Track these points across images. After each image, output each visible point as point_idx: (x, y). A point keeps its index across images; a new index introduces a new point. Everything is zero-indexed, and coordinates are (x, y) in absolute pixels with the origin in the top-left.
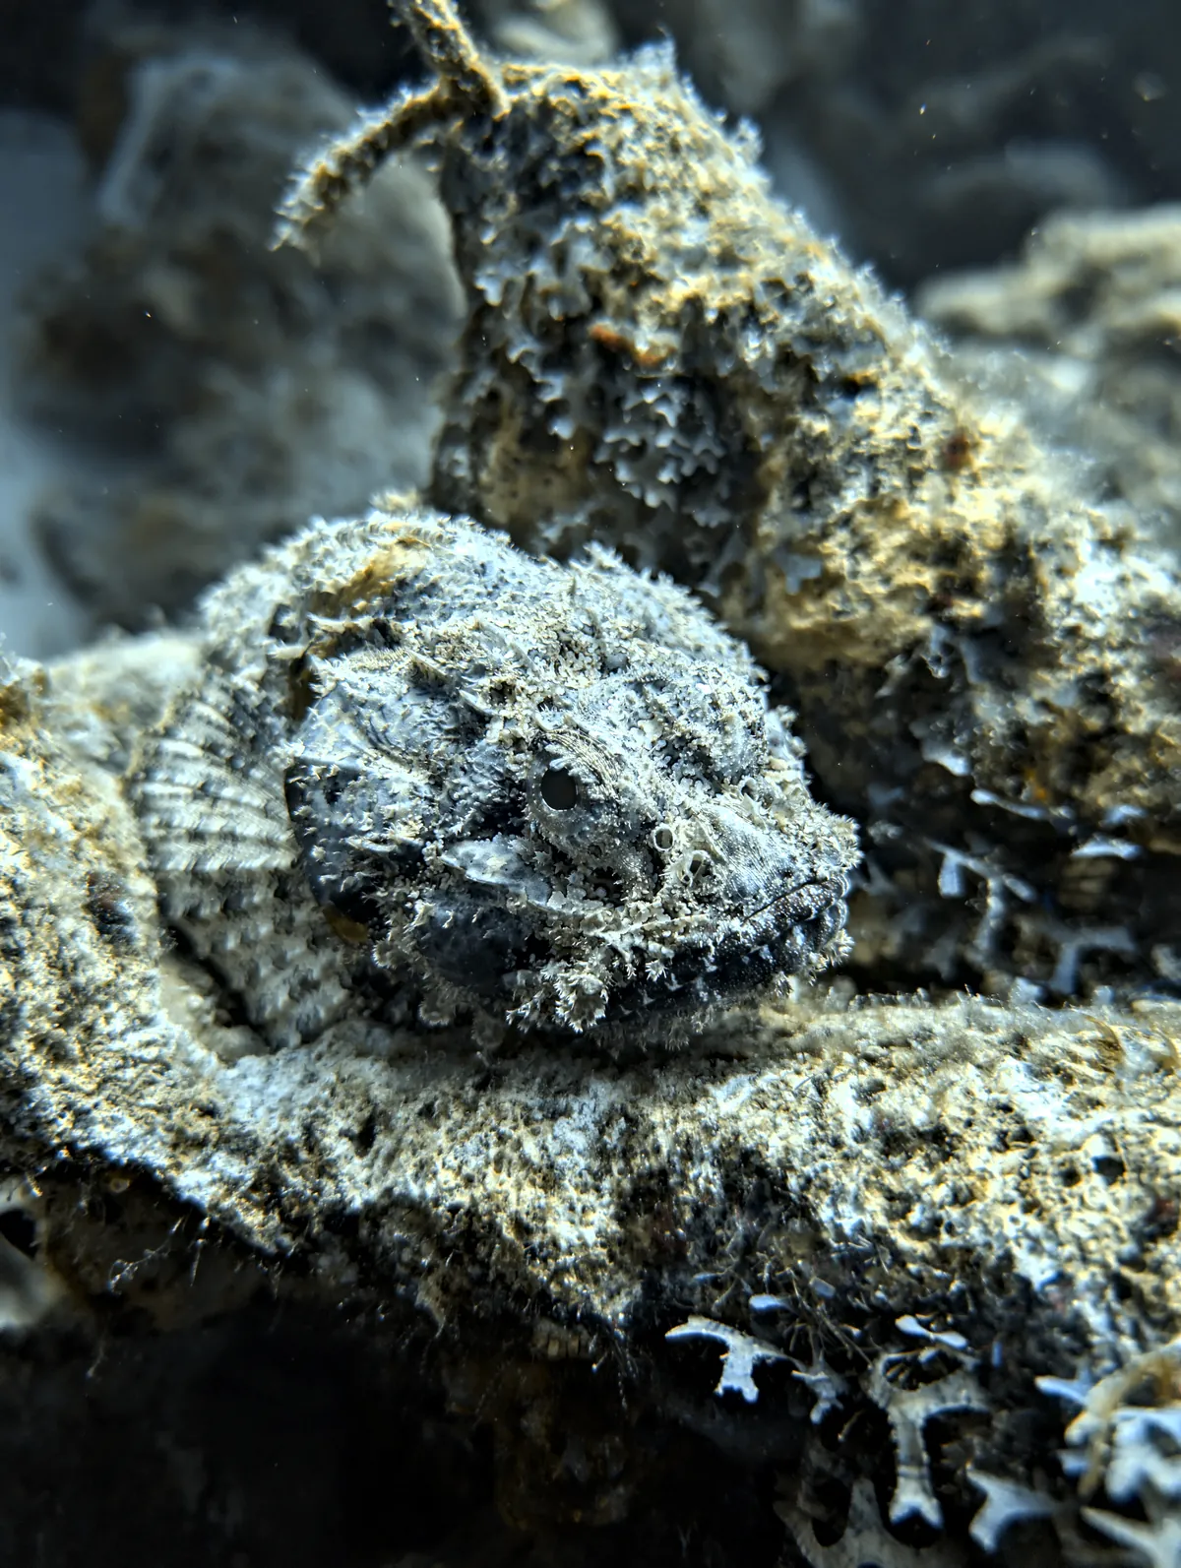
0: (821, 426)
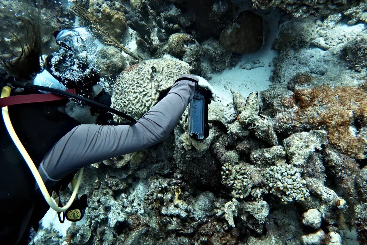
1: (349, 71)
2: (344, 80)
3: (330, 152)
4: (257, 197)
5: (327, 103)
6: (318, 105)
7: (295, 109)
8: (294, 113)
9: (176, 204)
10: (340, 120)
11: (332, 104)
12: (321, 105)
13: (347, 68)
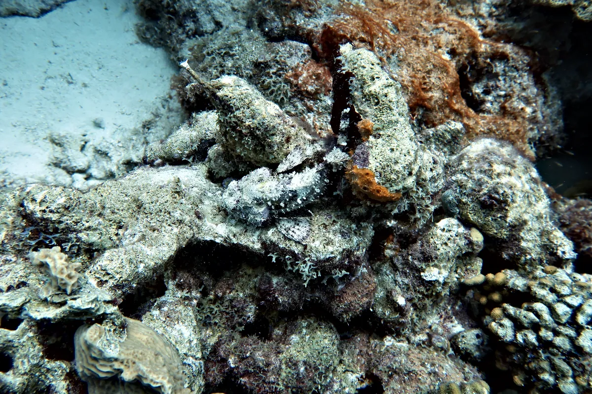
0: (270, 140)
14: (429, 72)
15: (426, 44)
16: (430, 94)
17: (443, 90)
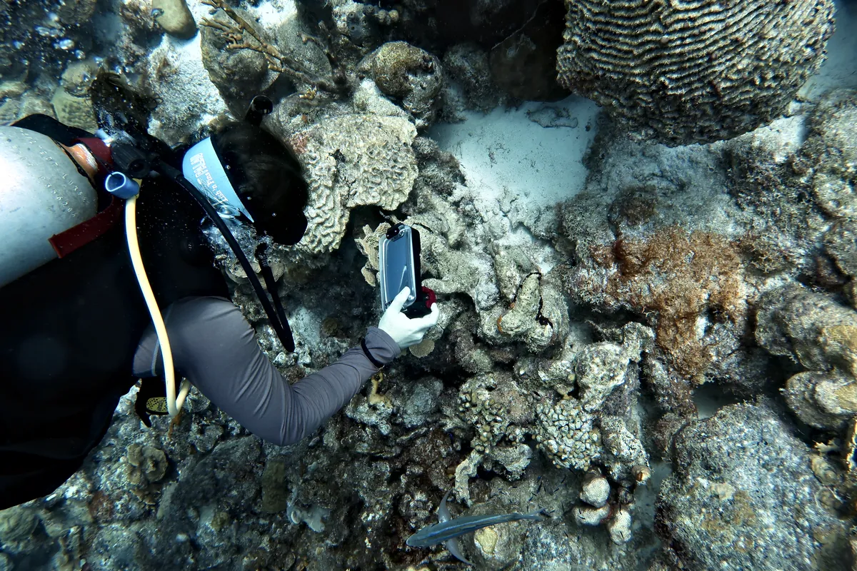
1: (726, 197)
2: (714, 218)
3: (654, 362)
4: (515, 441)
5: (671, 270)
6: (654, 273)
7: (612, 273)
8: (609, 279)
9: (372, 403)
10: (684, 309)
11: (678, 274)
12: (659, 274)
13: (726, 190)
14: (679, 297)
15: (697, 281)
16: (669, 308)
17: (677, 312)
